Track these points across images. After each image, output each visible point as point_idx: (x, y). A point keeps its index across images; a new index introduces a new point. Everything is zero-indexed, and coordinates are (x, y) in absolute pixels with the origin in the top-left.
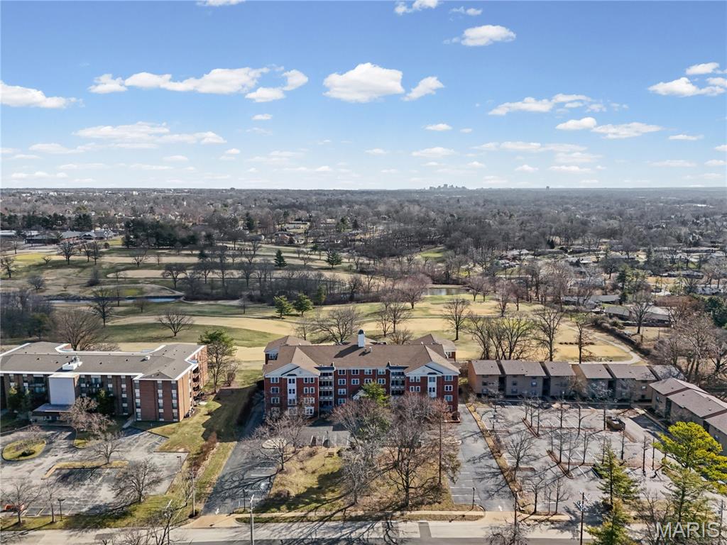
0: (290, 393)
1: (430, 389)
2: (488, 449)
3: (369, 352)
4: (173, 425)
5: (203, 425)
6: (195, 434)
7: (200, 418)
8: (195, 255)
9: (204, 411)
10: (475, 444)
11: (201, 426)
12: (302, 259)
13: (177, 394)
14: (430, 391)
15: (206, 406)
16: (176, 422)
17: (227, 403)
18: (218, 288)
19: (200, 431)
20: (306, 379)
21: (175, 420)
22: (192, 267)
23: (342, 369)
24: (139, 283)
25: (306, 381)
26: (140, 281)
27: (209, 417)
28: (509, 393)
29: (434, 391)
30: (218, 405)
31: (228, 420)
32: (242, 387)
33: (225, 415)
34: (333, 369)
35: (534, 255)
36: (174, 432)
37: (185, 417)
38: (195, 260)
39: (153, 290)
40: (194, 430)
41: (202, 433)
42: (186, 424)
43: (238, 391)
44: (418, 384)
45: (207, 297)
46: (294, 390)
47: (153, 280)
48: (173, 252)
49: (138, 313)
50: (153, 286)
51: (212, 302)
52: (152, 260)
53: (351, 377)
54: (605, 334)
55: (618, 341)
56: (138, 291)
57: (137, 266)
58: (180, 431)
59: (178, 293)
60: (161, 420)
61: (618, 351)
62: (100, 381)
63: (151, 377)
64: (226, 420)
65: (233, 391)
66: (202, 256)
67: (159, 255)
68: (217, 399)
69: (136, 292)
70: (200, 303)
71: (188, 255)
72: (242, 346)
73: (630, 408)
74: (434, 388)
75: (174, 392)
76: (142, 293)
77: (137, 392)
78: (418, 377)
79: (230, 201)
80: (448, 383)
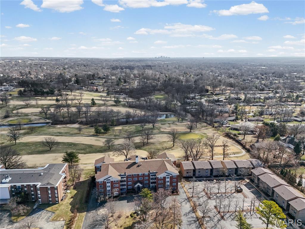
0: (108, 187)
1: (167, 181)
2: (191, 208)
3: (141, 165)
4: (57, 205)
5: (70, 204)
6: (67, 210)
7: (68, 200)
8: (54, 100)
9: (69, 196)
10: (186, 206)
11: (69, 205)
12: (103, 100)
13: (58, 192)
14: (167, 182)
15: (70, 193)
16: (58, 203)
17: (79, 190)
18: (66, 117)
19: (69, 208)
20: (115, 181)
21: (57, 203)
22: (53, 106)
23: (129, 174)
24: (29, 116)
25: (115, 182)
26: (29, 115)
27: (72, 199)
28: (197, 175)
29: (168, 182)
30: (76, 192)
31: (81, 200)
32: (85, 180)
33: (79, 197)
34: (126, 175)
35: (200, 96)
36: (57, 210)
37: (61, 200)
38: (54, 102)
39: (36, 120)
40: (66, 207)
41: (70, 209)
42: (62, 204)
43: (84, 182)
44: (162, 180)
45: (62, 123)
46: (109, 186)
47: (35, 114)
48: (43, 98)
49: (30, 133)
50: (36, 117)
51: (64, 126)
52: (33, 102)
53: (133, 177)
54: (232, 140)
55: (237, 144)
56: (29, 120)
57: (27, 106)
58: (60, 209)
59: (48, 121)
60: (50, 203)
61: (237, 149)
62: (21, 187)
63: (44, 185)
64: (80, 200)
65: (81, 182)
66: (57, 100)
67: (36, 99)
68: (74, 188)
69: (27, 121)
70: (59, 126)
71: (50, 100)
72: (81, 154)
73: (244, 180)
74: (168, 181)
75: (56, 191)
76: (31, 121)
77: (39, 192)
78: (162, 177)
79: (66, 66)
80: (174, 178)
